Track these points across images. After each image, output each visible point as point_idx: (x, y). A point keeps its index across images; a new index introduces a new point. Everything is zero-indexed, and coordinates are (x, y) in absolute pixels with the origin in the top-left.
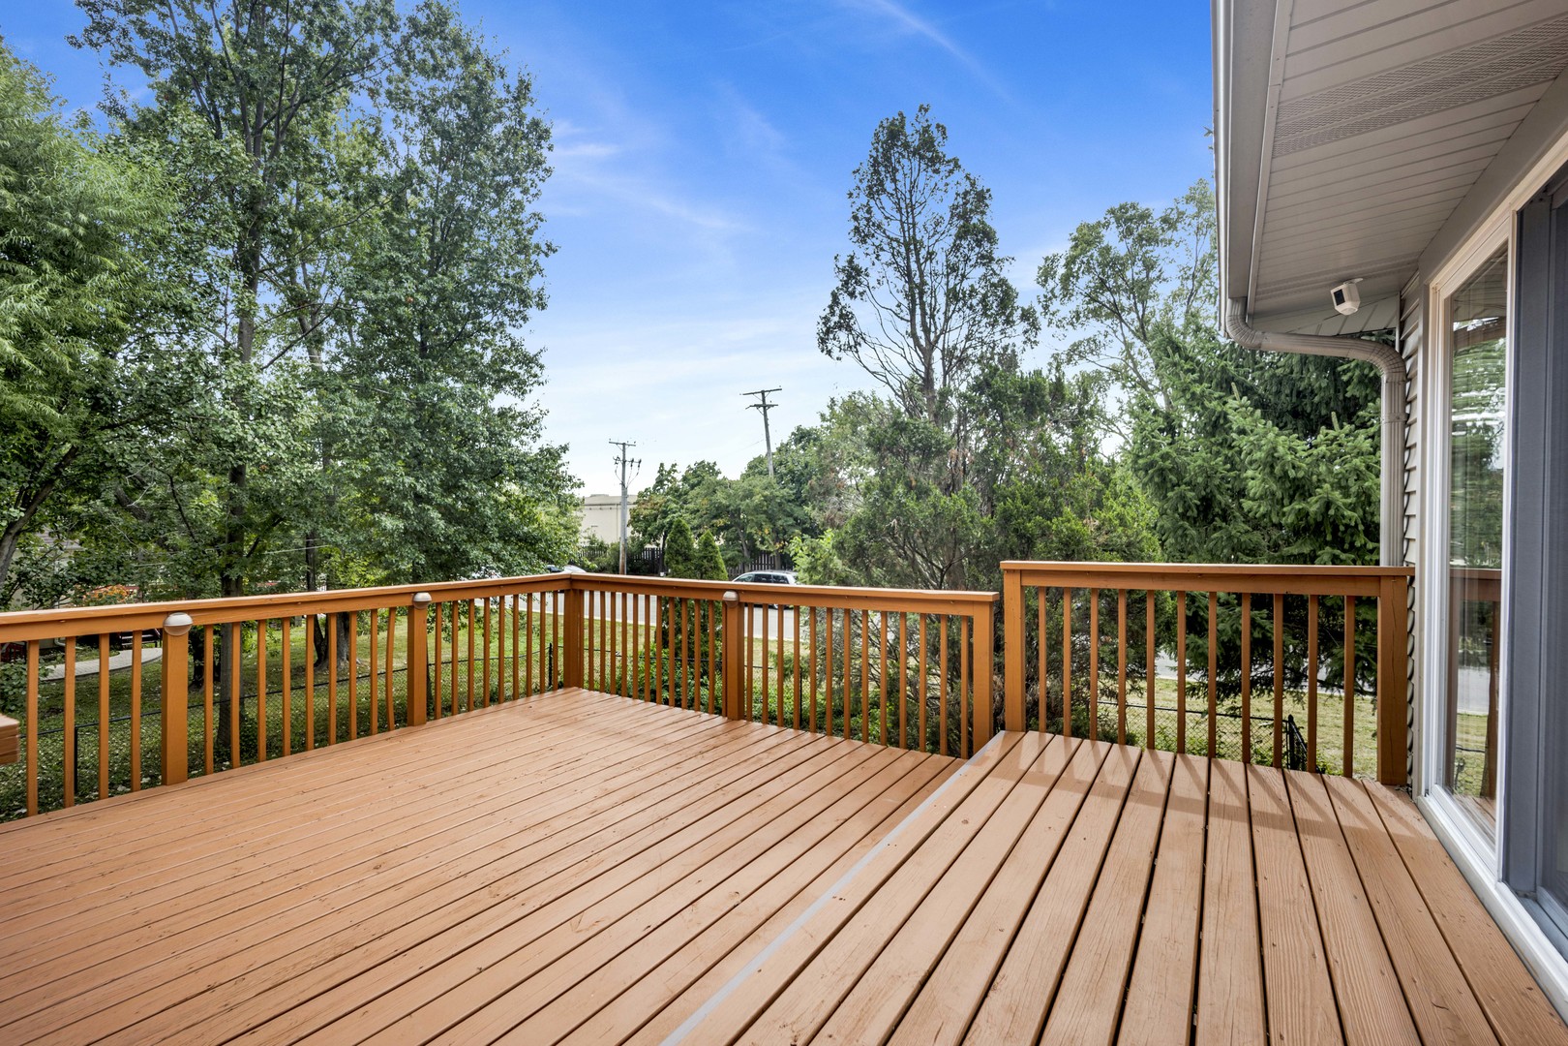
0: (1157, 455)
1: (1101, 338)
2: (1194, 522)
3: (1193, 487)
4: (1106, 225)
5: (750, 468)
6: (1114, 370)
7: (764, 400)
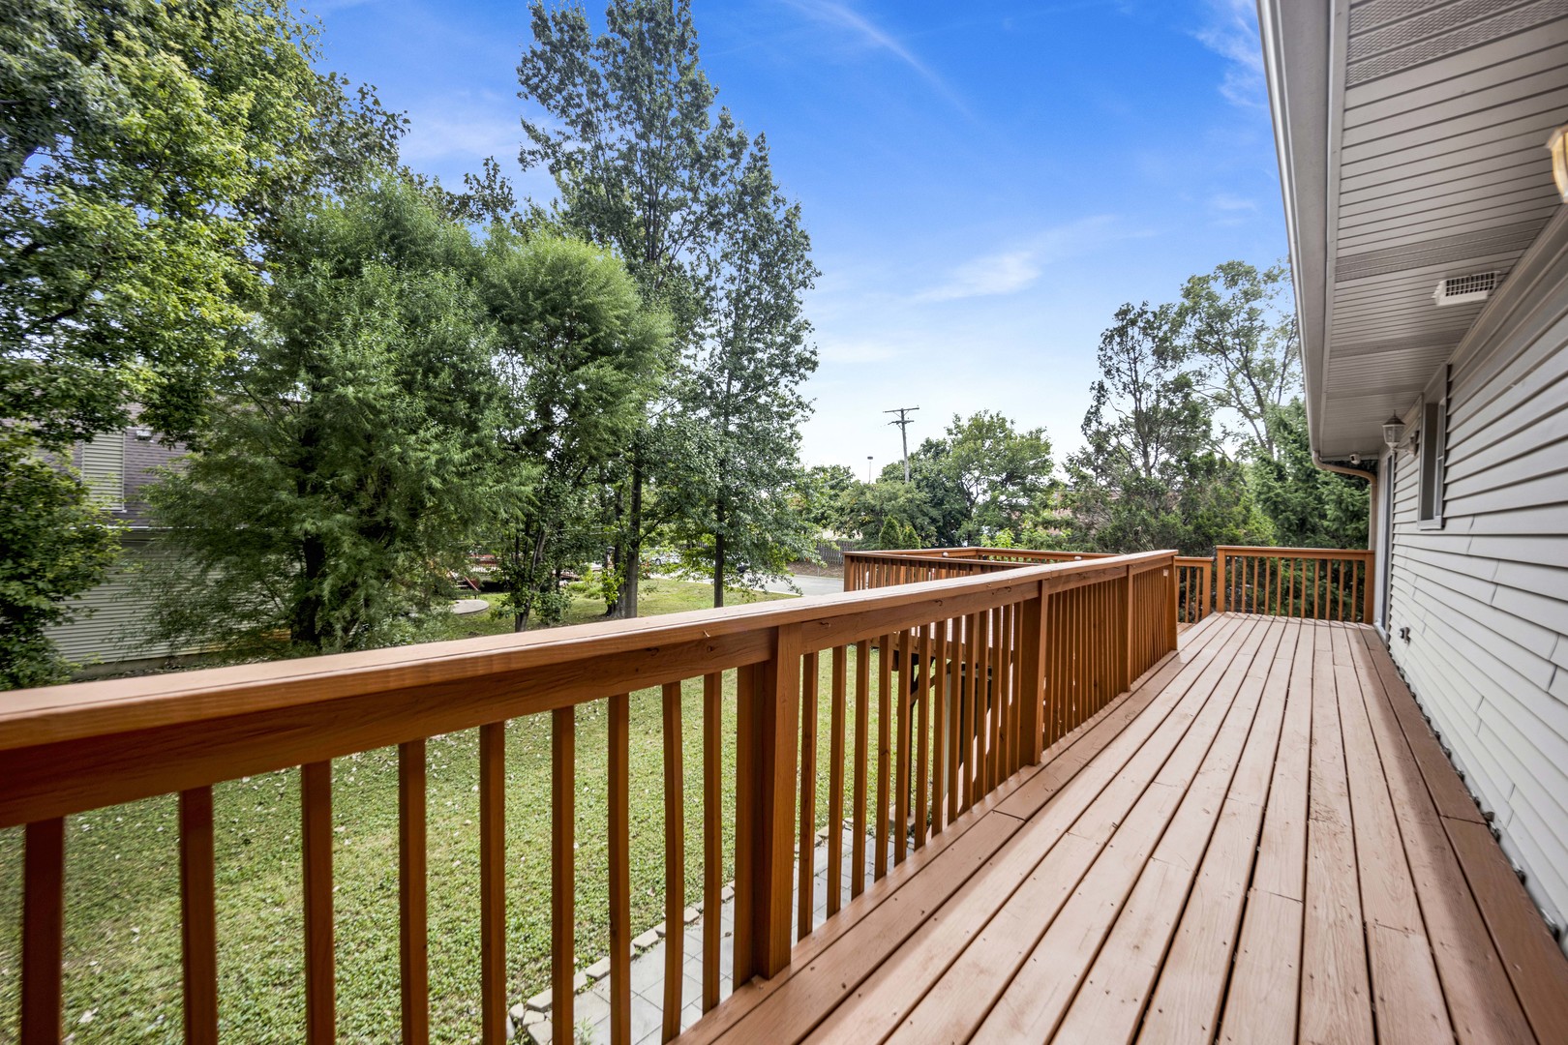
0: (1272, 494)
1: (1206, 371)
2: (1294, 533)
3: (1294, 512)
4: (1216, 279)
5: (885, 474)
6: (1217, 398)
7: (903, 417)
